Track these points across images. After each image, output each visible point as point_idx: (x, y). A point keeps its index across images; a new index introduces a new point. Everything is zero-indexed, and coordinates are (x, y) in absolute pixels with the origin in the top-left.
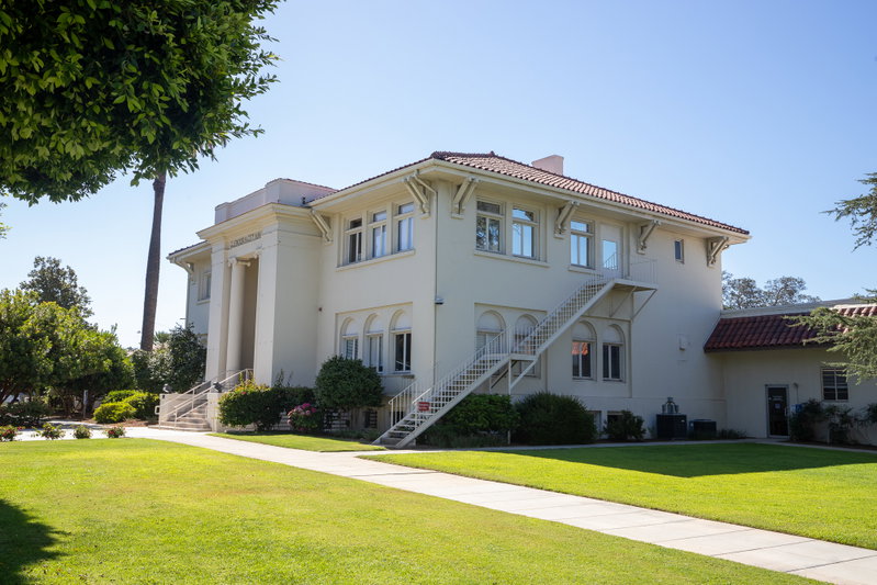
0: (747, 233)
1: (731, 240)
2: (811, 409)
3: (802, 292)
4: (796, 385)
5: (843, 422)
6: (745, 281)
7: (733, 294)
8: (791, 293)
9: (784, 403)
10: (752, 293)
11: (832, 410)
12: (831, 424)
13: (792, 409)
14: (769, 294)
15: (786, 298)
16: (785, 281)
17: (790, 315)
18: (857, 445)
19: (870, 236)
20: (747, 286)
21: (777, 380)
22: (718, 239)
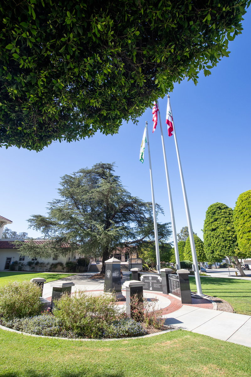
0: (12, 222)
1: (7, 223)
2: (16, 263)
3: (27, 236)
4: (14, 257)
5: (22, 266)
6: (14, 232)
7: (11, 235)
8: (25, 236)
9: (10, 262)
10: (15, 235)
11: (20, 263)
12: (19, 266)
13: (11, 263)
14: (19, 236)
15: (23, 237)
16: (24, 233)
17: (10, 241)
18: (24, 271)
19: (31, 227)
20: (14, 233)
21: (9, 256)
22: (4, 222)
